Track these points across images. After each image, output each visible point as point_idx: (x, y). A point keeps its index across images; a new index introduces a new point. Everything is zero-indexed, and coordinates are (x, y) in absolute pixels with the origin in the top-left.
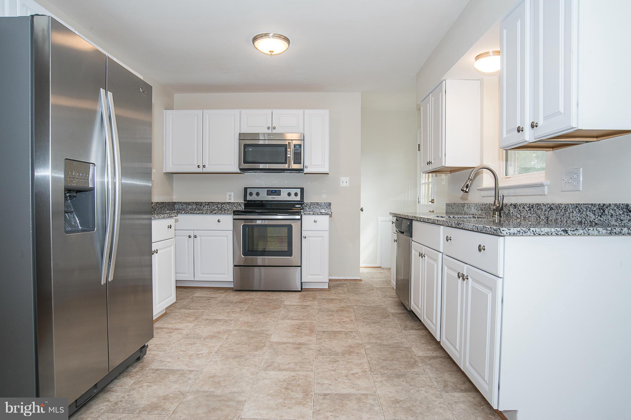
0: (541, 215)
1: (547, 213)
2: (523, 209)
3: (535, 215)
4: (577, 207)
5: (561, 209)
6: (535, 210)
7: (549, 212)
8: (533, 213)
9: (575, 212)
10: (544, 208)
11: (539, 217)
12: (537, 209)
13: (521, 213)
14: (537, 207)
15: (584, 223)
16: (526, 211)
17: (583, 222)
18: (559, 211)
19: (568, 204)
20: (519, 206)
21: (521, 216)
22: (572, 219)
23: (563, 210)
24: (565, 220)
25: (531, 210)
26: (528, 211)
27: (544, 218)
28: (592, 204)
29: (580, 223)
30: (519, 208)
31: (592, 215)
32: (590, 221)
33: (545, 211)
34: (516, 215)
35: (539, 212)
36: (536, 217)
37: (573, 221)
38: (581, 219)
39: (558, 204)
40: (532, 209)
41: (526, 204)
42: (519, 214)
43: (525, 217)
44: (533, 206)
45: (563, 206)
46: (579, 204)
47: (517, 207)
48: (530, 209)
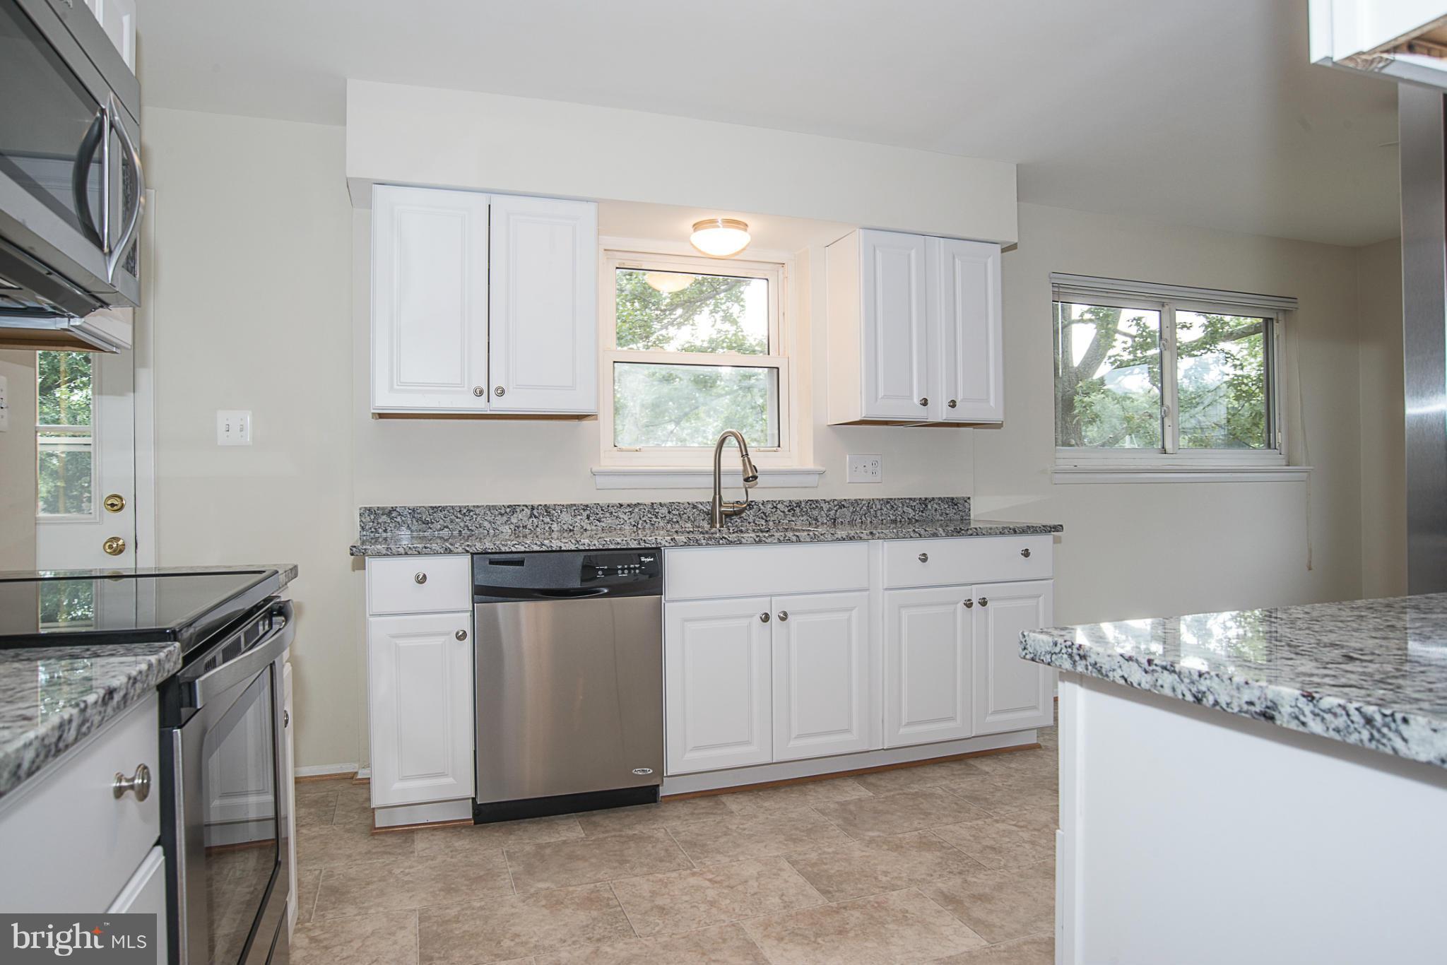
0: (819, 517)
1: (832, 513)
2: (774, 510)
3: (805, 518)
4: (888, 502)
5: (860, 506)
6: (805, 509)
7: (836, 511)
8: (799, 514)
9: (885, 509)
10: (825, 507)
11: (816, 520)
12: (811, 509)
13: (766, 516)
14: (811, 505)
15: (901, 521)
16: (783, 512)
17: (899, 520)
18: (858, 509)
19: (873, 499)
20: (760, 505)
21: (766, 521)
22: (880, 518)
23: (865, 508)
24: (869, 520)
25: (794, 510)
26: (787, 513)
27: (825, 521)
28: (910, 499)
29: (894, 521)
30: (762, 507)
31: (910, 511)
32: (908, 519)
33: (829, 510)
34: (751, 521)
35: (815, 513)
36: (807, 520)
37: (882, 520)
38: (894, 517)
39: (855, 500)
40: (798, 510)
41: (781, 502)
42: (763, 519)
43: (779, 522)
44: (799, 504)
45: (863, 502)
46: (891, 499)
47: (755, 507)
48: (792, 509)
